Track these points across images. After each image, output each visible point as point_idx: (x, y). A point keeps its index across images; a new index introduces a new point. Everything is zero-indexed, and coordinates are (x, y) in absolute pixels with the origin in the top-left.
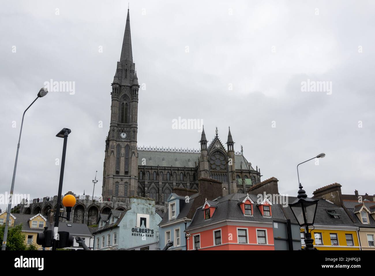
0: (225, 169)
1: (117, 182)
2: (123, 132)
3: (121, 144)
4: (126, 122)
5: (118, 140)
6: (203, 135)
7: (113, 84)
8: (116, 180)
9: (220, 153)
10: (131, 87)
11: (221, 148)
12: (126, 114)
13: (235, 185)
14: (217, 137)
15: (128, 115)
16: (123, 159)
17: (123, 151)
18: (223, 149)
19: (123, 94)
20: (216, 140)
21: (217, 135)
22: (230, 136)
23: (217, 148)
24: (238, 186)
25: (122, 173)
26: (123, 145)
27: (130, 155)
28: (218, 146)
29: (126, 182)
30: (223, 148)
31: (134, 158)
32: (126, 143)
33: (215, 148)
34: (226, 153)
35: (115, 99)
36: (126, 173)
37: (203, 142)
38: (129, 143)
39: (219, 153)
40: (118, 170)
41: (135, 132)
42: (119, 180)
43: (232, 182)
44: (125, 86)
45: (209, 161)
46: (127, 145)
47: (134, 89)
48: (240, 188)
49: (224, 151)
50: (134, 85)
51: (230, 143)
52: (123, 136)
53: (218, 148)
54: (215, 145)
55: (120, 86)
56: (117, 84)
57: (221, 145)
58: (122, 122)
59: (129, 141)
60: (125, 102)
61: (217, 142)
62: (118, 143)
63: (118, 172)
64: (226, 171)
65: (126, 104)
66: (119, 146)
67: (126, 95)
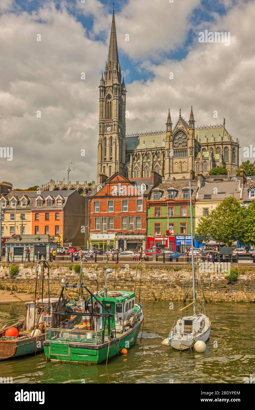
1: (105, 167)
2: (108, 126)
3: (107, 136)
4: (111, 118)
5: (105, 134)
6: (169, 118)
7: (100, 87)
8: (103, 165)
9: (183, 132)
10: (112, 87)
11: (183, 128)
12: (111, 111)
14: (180, 118)
16: (108, 148)
17: (108, 142)
18: (185, 129)
19: (107, 95)
20: (180, 120)
22: (192, 115)
23: (179, 128)
24: (196, 159)
25: (108, 159)
28: (180, 126)
29: (110, 166)
30: (185, 127)
32: (110, 135)
33: (177, 128)
34: (187, 132)
35: (101, 100)
36: (111, 159)
37: (169, 124)
38: (112, 135)
39: (181, 133)
40: (105, 157)
42: (106, 165)
44: (108, 87)
45: (172, 141)
46: (111, 137)
47: (114, 88)
48: (198, 161)
49: (186, 131)
50: (115, 84)
51: (191, 122)
52: (109, 129)
53: (181, 128)
54: (177, 126)
55: (105, 88)
56: (102, 86)
59: (112, 133)
60: (110, 101)
61: (180, 122)
62: (105, 136)
63: (105, 159)
64: (186, 147)
65: (111, 102)
66: (105, 138)
67: (109, 95)
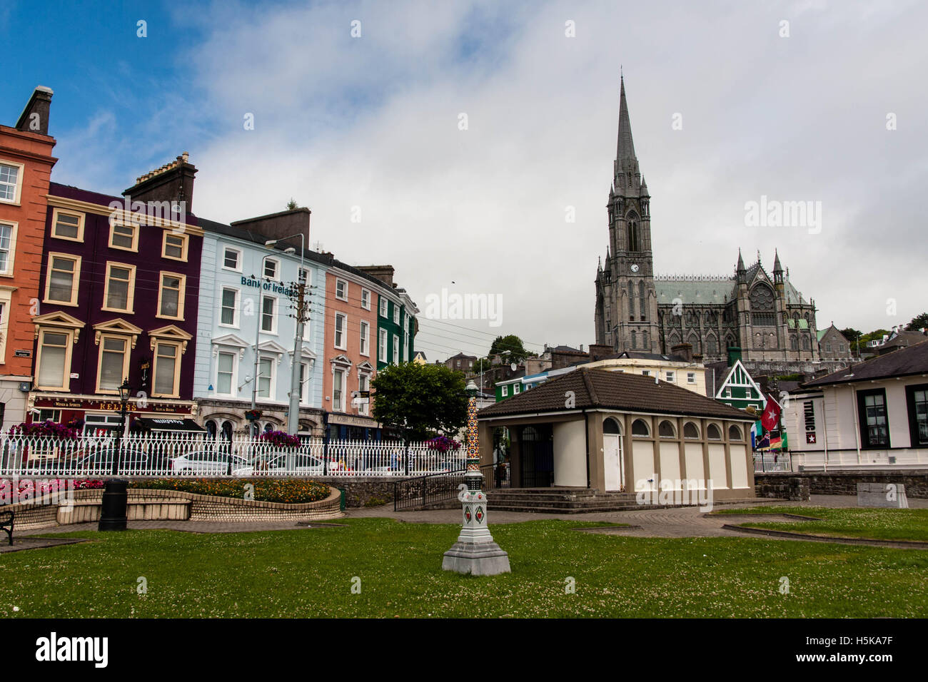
0: (772, 308)
1: (634, 331)
2: (633, 263)
3: (633, 280)
4: (636, 250)
5: (628, 275)
6: (740, 262)
8: (632, 329)
9: (765, 286)
10: (639, 199)
11: (765, 280)
12: (636, 239)
13: (786, 329)
14: (759, 263)
15: (638, 239)
16: (637, 300)
17: (636, 290)
18: (769, 281)
19: (629, 210)
20: (758, 267)
21: (759, 261)
22: (777, 262)
23: (759, 280)
24: (790, 330)
25: (638, 319)
26: (636, 281)
27: (646, 295)
28: (761, 277)
29: (645, 331)
30: (769, 279)
31: (652, 298)
32: (640, 279)
33: (757, 279)
34: (772, 286)
35: (620, 218)
36: (643, 318)
37: (741, 271)
38: (643, 279)
39: (762, 287)
40: (632, 315)
41: (650, 263)
42: (635, 328)
43: (783, 326)
44: (630, 198)
45: (749, 299)
46: (641, 281)
47: (643, 200)
48: (793, 333)
49: (770, 284)
50: (644, 197)
51: (778, 271)
52: (634, 268)
53: (762, 280)
54: (757, 275)
55: (625, 199)
56: (621, 196)
57: (766, 274)
58: (631, 250)
59: (642, 275)
60: (632, 222)
61: (760, 271)
62: (629, 279)
63: (632, 318)
64: (773, 311)
65: (634, 223)
66: (630, 282)
67: (632, 211)
